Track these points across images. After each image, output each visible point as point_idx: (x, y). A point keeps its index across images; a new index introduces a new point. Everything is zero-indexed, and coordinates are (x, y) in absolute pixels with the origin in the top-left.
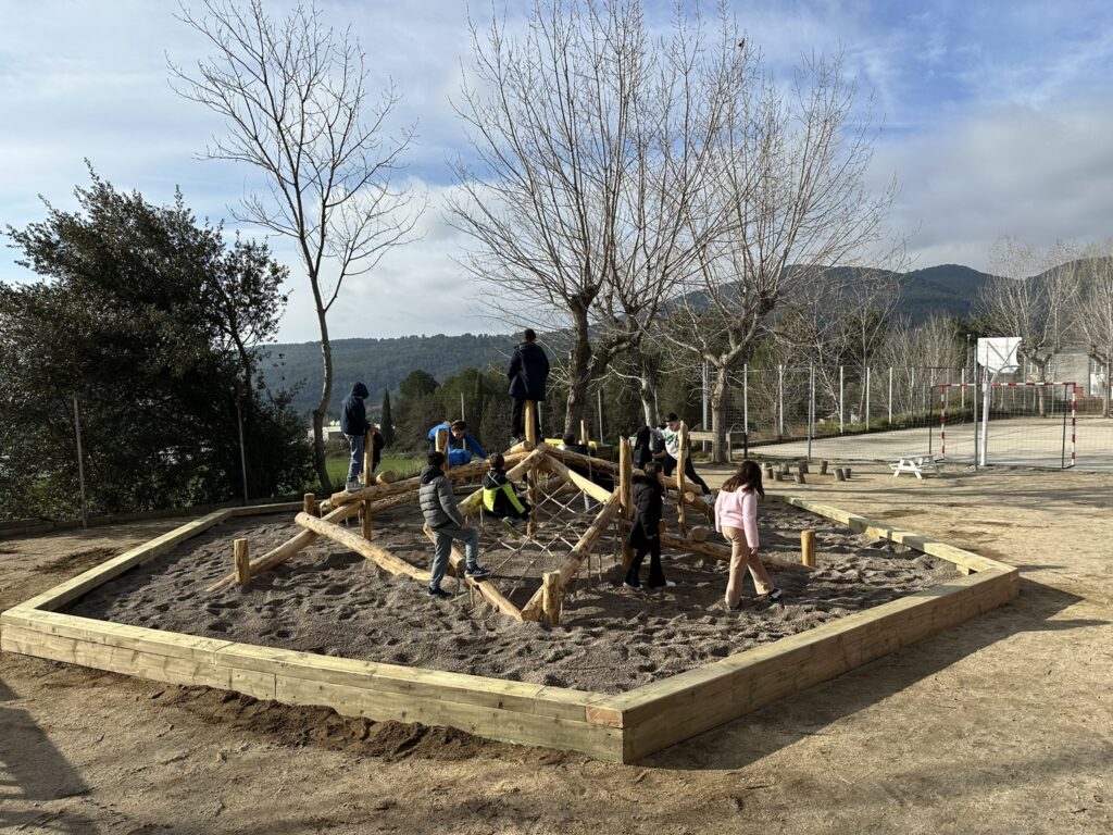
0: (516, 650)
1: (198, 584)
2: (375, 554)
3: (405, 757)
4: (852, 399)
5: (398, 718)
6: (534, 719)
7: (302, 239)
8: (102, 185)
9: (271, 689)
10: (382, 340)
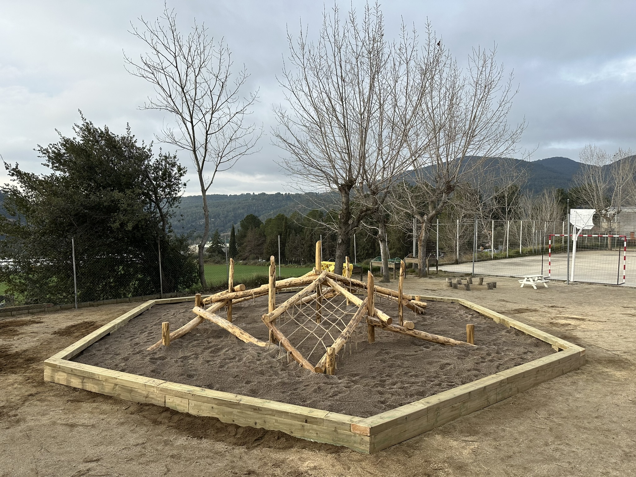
0: (313, 389)
1: (142, 345)
2: (236, 331)
3: (256, 446)
4: (499, 237)
5: (252, 424)
6: (323, 429)
7: (194, 151)
8: (87, 123)
9: (186, 407)
10: (230, 195)
